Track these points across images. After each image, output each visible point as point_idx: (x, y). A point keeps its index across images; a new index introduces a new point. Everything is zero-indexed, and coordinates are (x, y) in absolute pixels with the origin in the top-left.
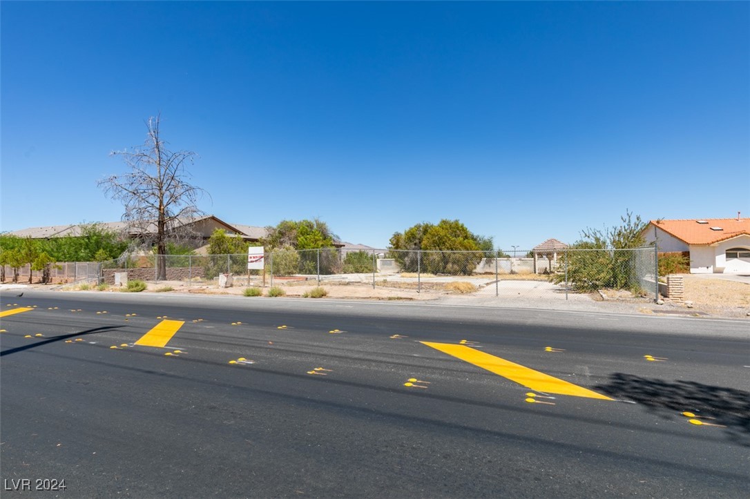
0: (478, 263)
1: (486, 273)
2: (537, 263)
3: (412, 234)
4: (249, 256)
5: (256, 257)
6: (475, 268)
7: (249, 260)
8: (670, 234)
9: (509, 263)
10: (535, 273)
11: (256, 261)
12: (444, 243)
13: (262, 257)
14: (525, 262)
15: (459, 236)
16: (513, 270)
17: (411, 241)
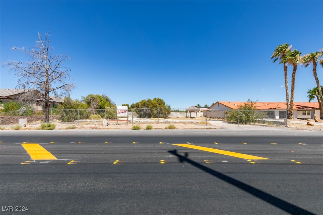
4: (118, 110)
5: (122, 111)
7: (118, 112)
8: (225, 105)
11: (122, 113)
13: (126, 111)
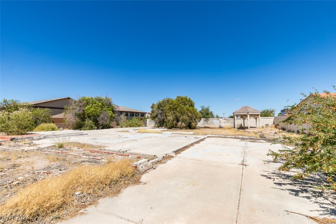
0: (199, 121)
1: (205, 127)
2: (236, 122)
3: (160, 104)
6: (197, 124)
9: (218, 121)
10: (235, 128)
12: (176, 108)
14: (228, 121)
15: (187, 105)
16: (221, 126)
17: (159, 109)
